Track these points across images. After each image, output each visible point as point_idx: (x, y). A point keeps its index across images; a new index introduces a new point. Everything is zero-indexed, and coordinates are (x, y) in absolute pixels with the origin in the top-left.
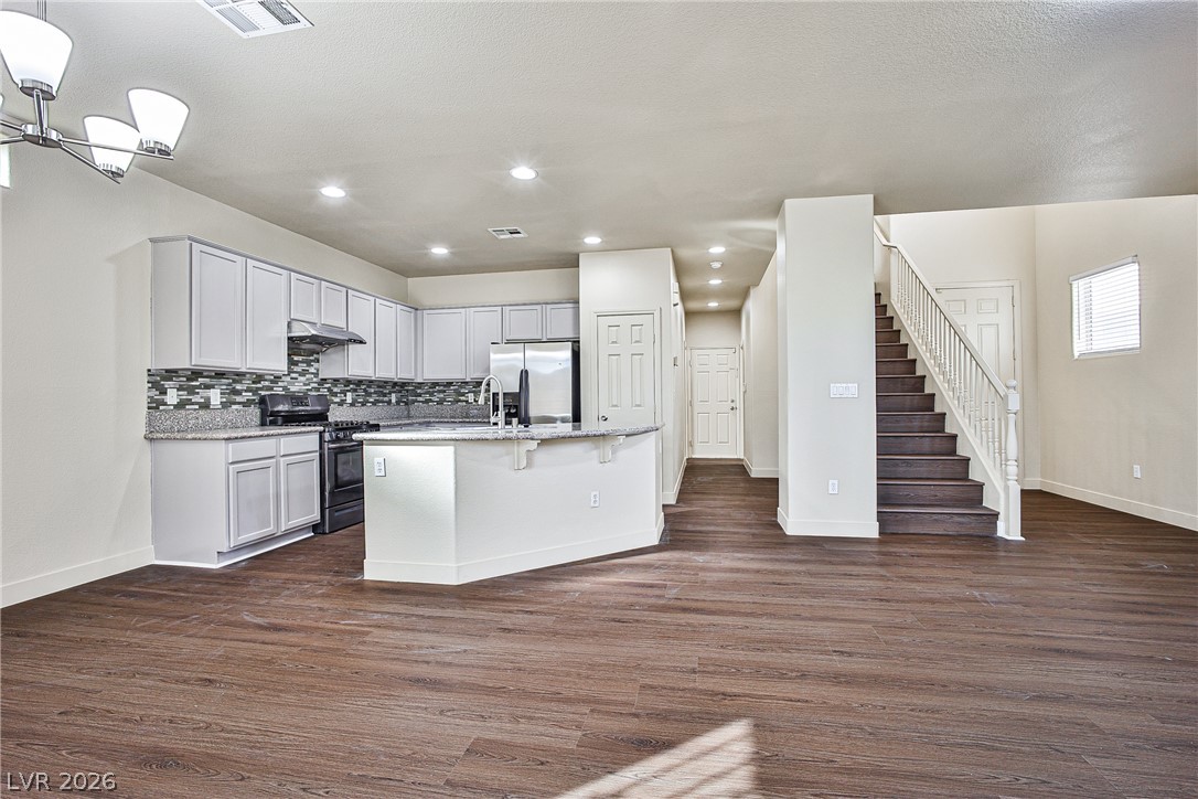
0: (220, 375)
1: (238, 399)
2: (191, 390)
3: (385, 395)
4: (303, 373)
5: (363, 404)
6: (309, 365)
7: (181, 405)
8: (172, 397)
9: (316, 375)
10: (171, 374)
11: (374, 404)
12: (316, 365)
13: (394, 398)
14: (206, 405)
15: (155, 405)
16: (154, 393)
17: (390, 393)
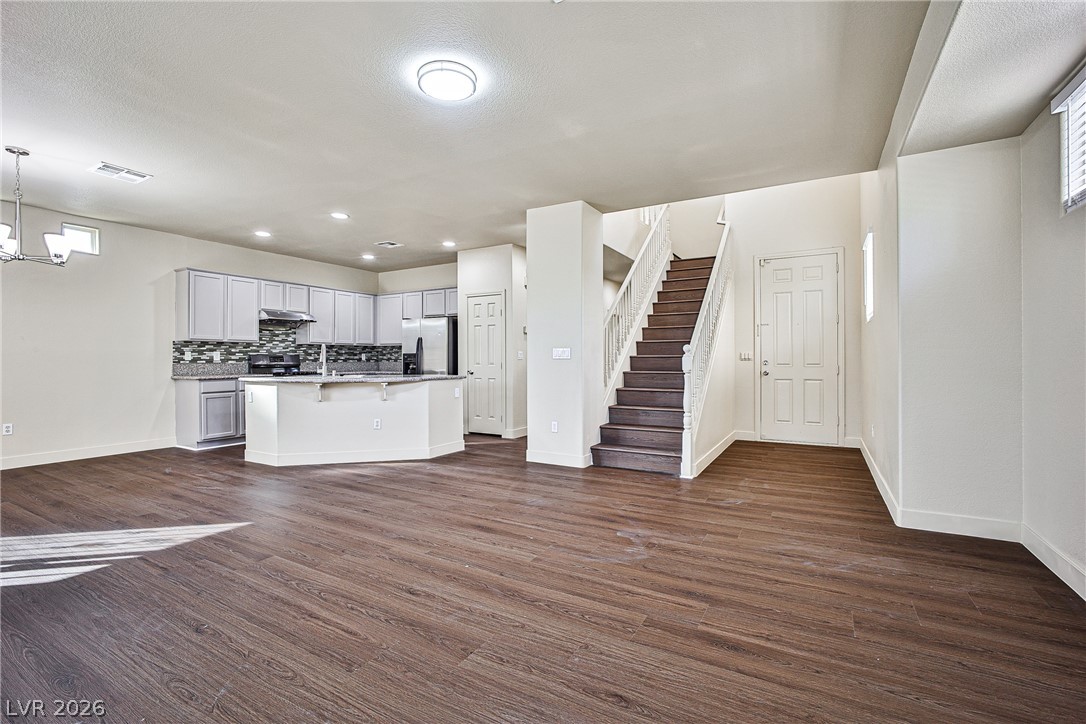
0: (220, 344)
1: (233, 357)
2: (201, 353)
3: (356, 355)
4: (283, 341)
5: (334, 361)
6: (288, 335)
7: (194, 361)
8: (188, 356)
9: (294, 342)
10: (187, 343)
11: (345, 360)
12: (294, 336)
13: (364, 357)
14: (210, 361)
15: (177, 361)
16: (177, 354)
17: (360, 354)
